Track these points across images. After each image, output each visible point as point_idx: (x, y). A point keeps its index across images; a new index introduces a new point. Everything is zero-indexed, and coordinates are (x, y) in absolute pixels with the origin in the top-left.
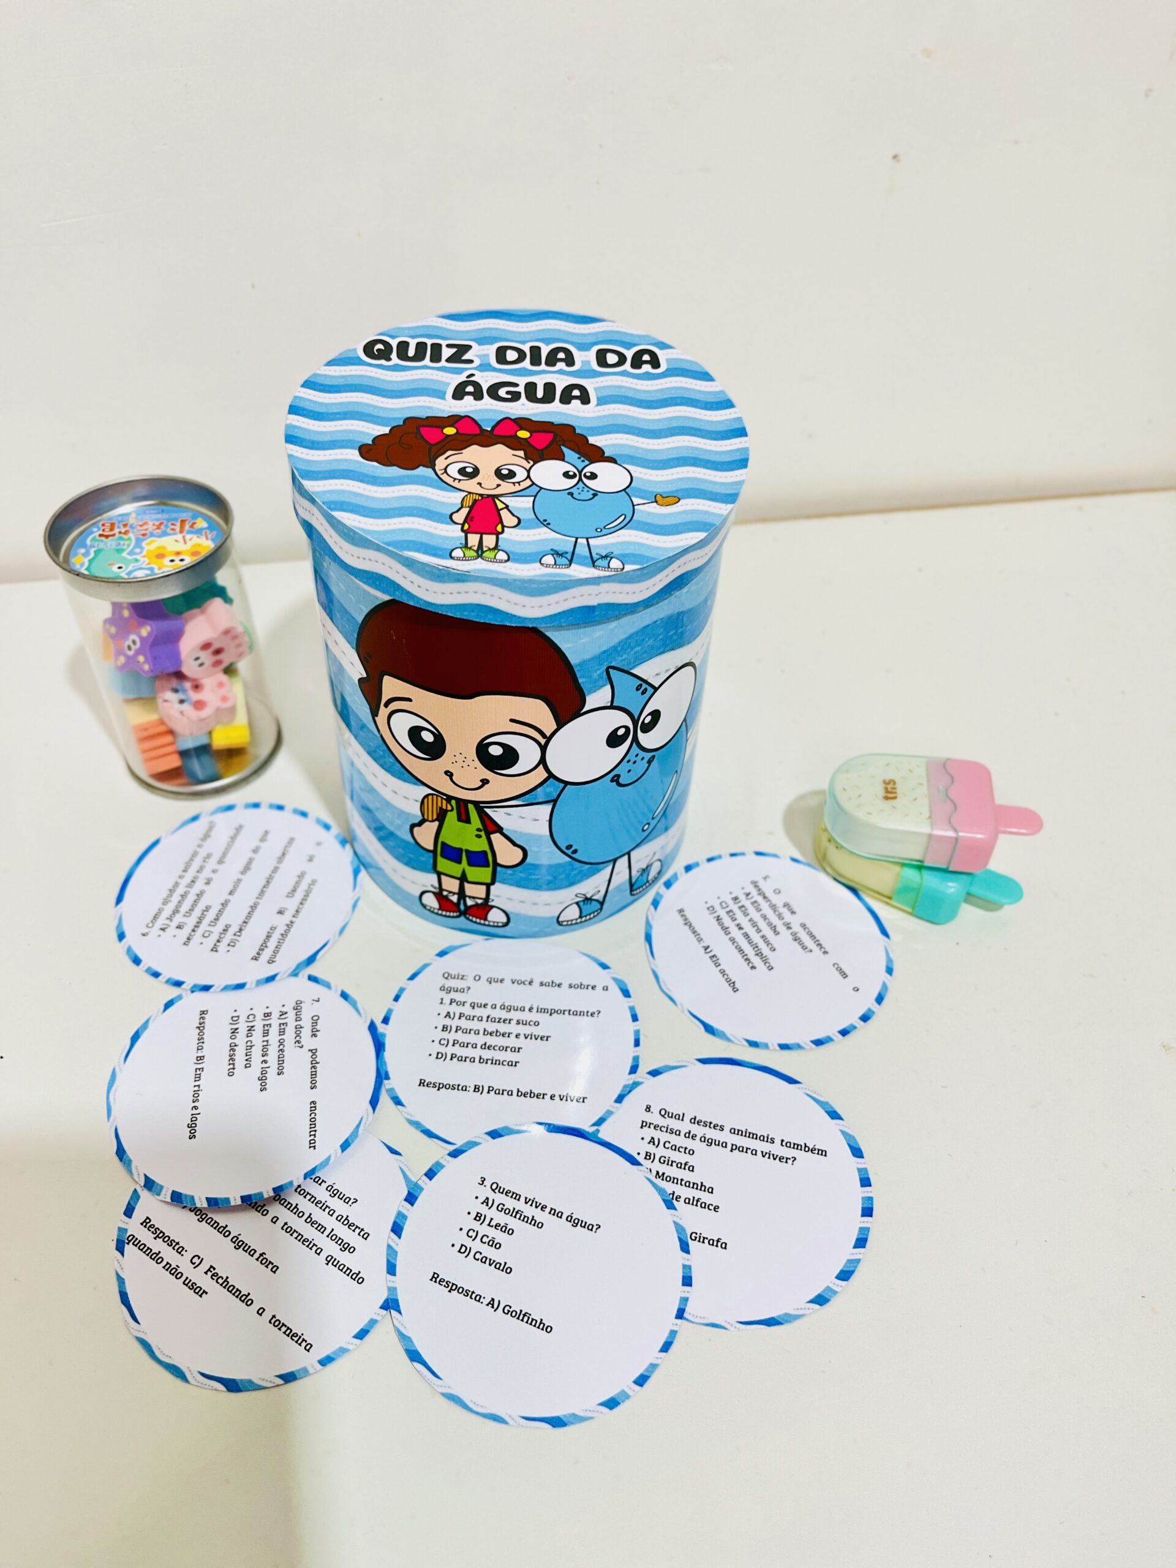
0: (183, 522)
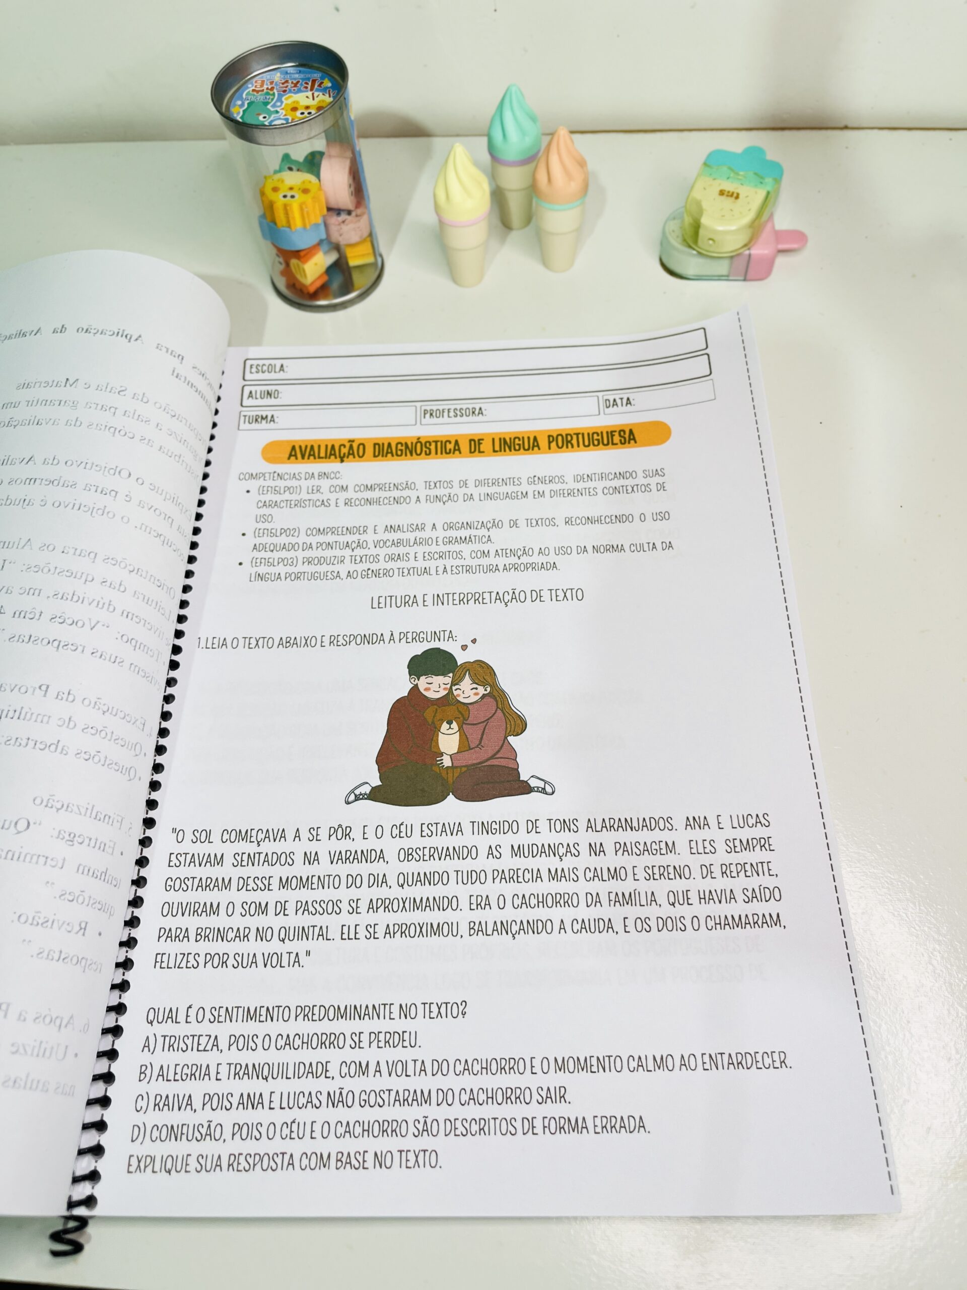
0: (314, 81)
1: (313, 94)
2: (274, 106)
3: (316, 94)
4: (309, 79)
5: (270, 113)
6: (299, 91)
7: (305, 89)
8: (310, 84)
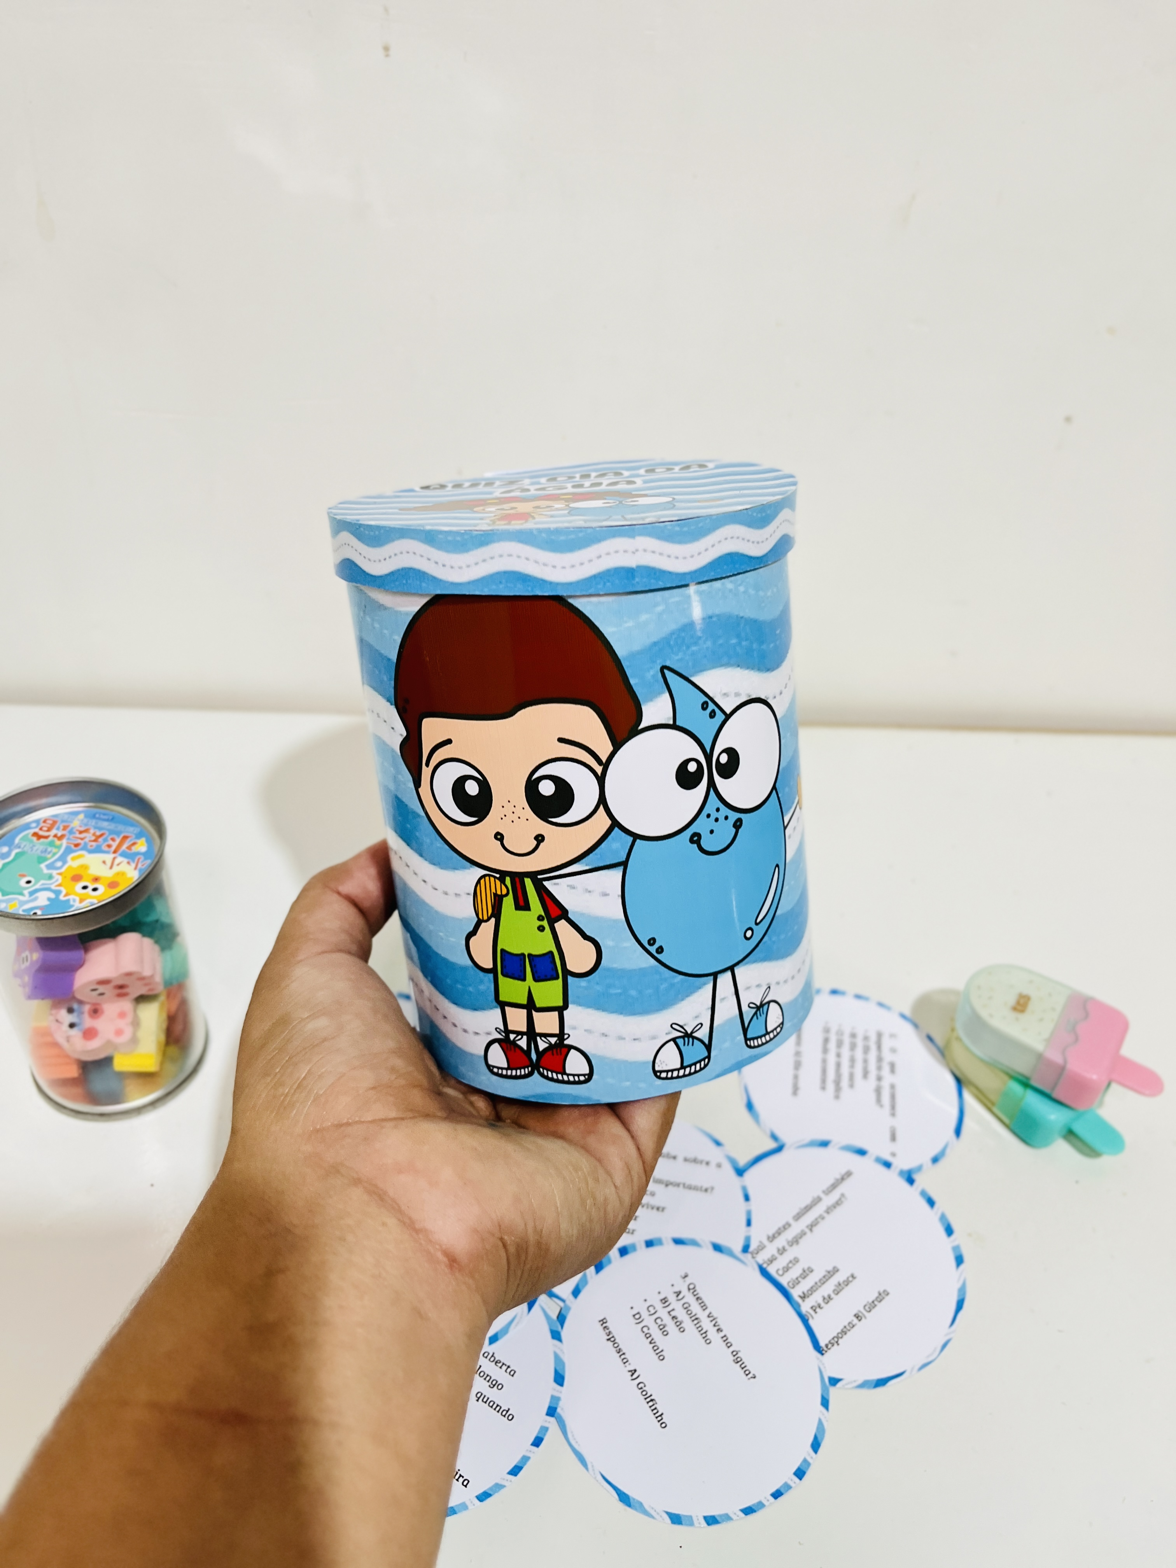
1: (114, 858)
2: (49, 867)
3: (119, 859)
4: (118, 833)
5: (40, 876)
6: (98, 850)
7: (106, 849)
8: (118, 840)
